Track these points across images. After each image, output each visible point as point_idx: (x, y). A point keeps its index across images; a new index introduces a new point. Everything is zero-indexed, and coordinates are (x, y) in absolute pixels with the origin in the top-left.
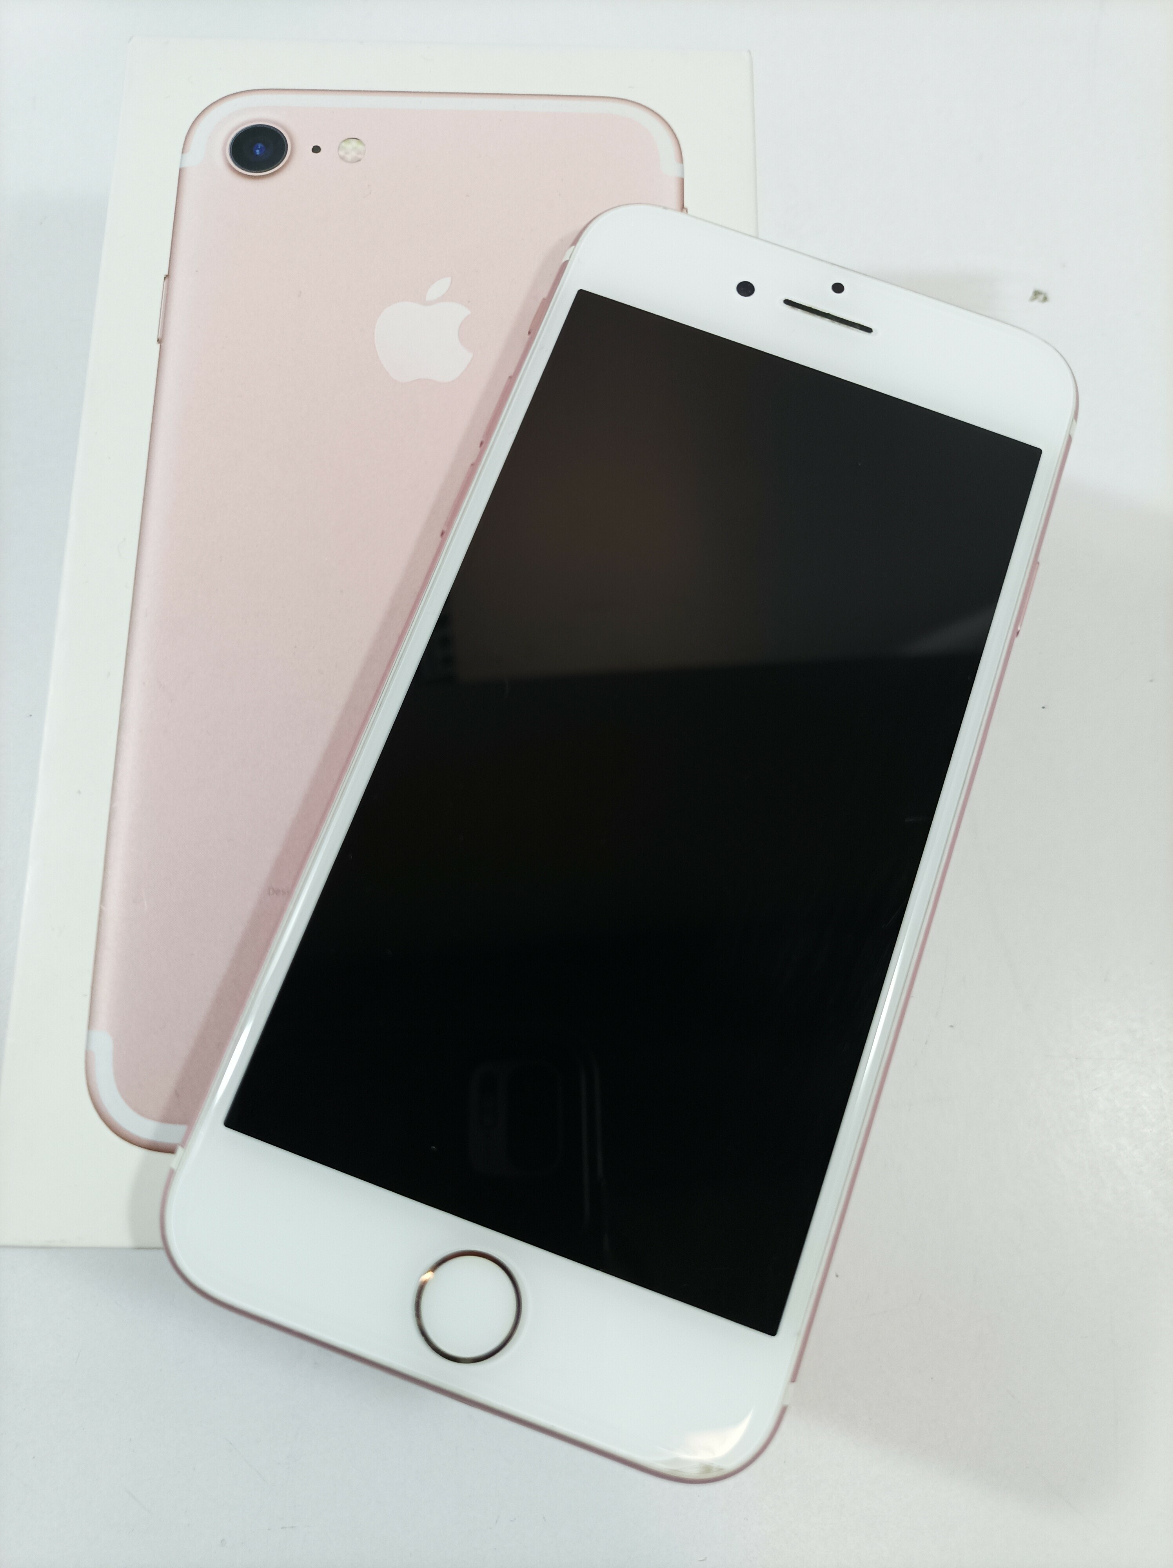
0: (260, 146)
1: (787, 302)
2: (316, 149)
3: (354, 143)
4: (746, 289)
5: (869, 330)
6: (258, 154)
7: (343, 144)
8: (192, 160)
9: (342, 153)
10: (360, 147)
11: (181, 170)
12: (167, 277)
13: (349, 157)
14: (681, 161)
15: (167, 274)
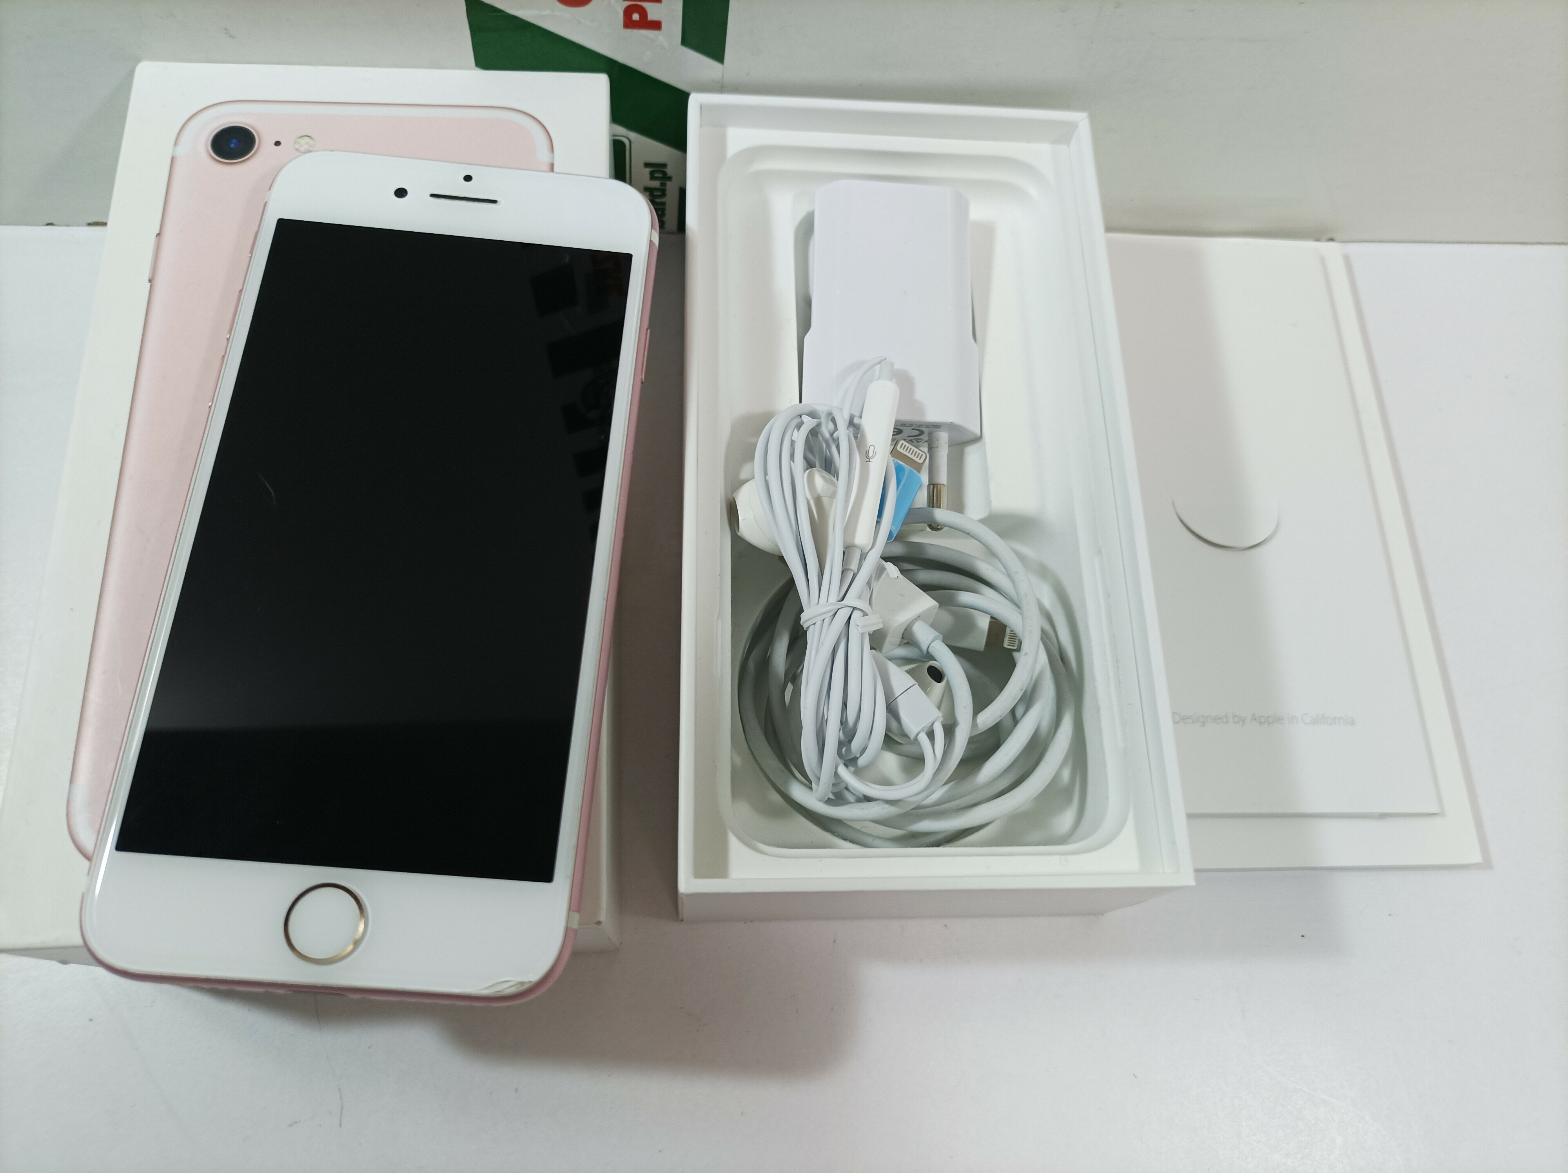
0: (234, 141)
1: (433, 195)
2: (278, 143)
3: (307, 139)
4: (401, 193)
5: (494, 202)
6: (232, 147)
7: (299, 140)
8: (181, 151)
9: (297, 146)
10: (311, 142)
11: (173, 159)
12: (158, 235)
13: (302, 149)
14: (552, 151)
15: (158, 232)
